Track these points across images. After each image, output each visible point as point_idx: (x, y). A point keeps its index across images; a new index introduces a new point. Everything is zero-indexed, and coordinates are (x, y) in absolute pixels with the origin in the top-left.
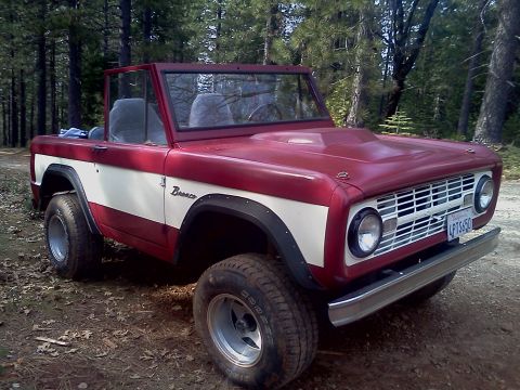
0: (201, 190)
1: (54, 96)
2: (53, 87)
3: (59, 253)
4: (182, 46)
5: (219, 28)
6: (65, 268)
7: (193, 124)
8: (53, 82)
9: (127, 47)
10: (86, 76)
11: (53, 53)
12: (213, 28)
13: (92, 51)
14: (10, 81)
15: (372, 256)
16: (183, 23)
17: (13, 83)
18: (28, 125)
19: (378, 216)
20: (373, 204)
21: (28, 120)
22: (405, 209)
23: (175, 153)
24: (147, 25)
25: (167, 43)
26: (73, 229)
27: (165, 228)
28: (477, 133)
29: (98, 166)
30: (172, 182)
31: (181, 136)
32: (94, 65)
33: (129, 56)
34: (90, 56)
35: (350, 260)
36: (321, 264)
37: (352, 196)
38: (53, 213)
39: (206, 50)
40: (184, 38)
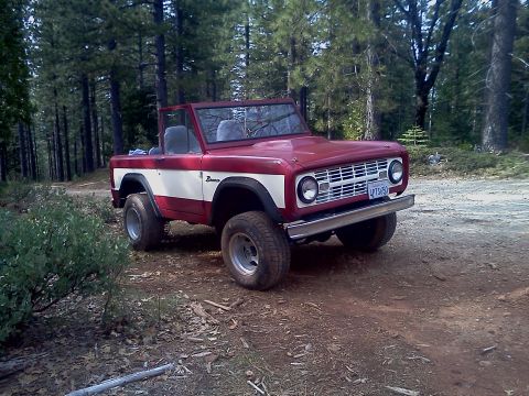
0: (222, 176)
1: (96, 130)
2: (96, 121)
3: (134, 235)
4: (214, 76)
5: (247, 57)
6: (140, 243)
7: (219, 139)
8: (95, 118)
9: (163, 82)
10: (125, 109)
11: (94, 90)
12: (242, 56)
13: (129, 85)
14: (54, 118)
15: (314, 203)
16: (213, 55)
17: (57, 121)
18: (72, 160)
19: (316, 182)
20: (312, 175)
21: (71, 155)
22: (335, 178)
23: (206, 156)
24: (180, 58)
25: (200, 73)
26: (145, 215)
27: (204, 203)
28: (485, 141)
29: (159, 171)
30: (206, 174)
31: (210, 147)
32: (132, 98)
33: (165, 88)
34: (127, 90)
35: (300, 205)
36: (284, 207)
37: (296, 169)
38: (130, 206)
39: (237, 77)
40: (215, 68)
